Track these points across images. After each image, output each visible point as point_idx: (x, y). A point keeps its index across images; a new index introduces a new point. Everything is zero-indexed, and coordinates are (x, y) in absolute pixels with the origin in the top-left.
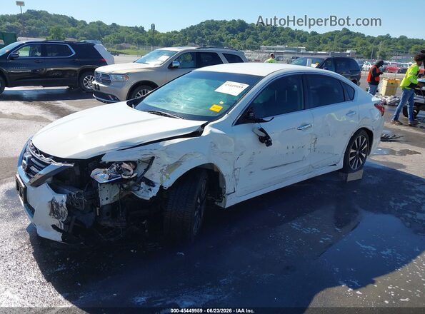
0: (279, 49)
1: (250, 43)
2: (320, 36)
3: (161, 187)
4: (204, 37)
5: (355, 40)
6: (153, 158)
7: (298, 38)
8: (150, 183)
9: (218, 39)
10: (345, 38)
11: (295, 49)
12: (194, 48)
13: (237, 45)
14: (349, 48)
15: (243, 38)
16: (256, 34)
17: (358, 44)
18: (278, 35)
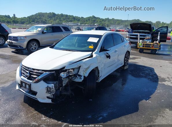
0: (70, 24)
1: (58, 22)
2: (85, 19)
3: (84, 76)
4: (38, 20)
5: (97, 20)
6: (80, 67)
7: (77, 19)
8: (80, 76)
9: (44, 21)
10: (94, 19)
11: (76, 24)
12: (51, 25)
13: (53, 23)
14: (96, 23)
15: (55, 20)
16: (60, 18)
17: (99, 22)
18: (69, 19)
